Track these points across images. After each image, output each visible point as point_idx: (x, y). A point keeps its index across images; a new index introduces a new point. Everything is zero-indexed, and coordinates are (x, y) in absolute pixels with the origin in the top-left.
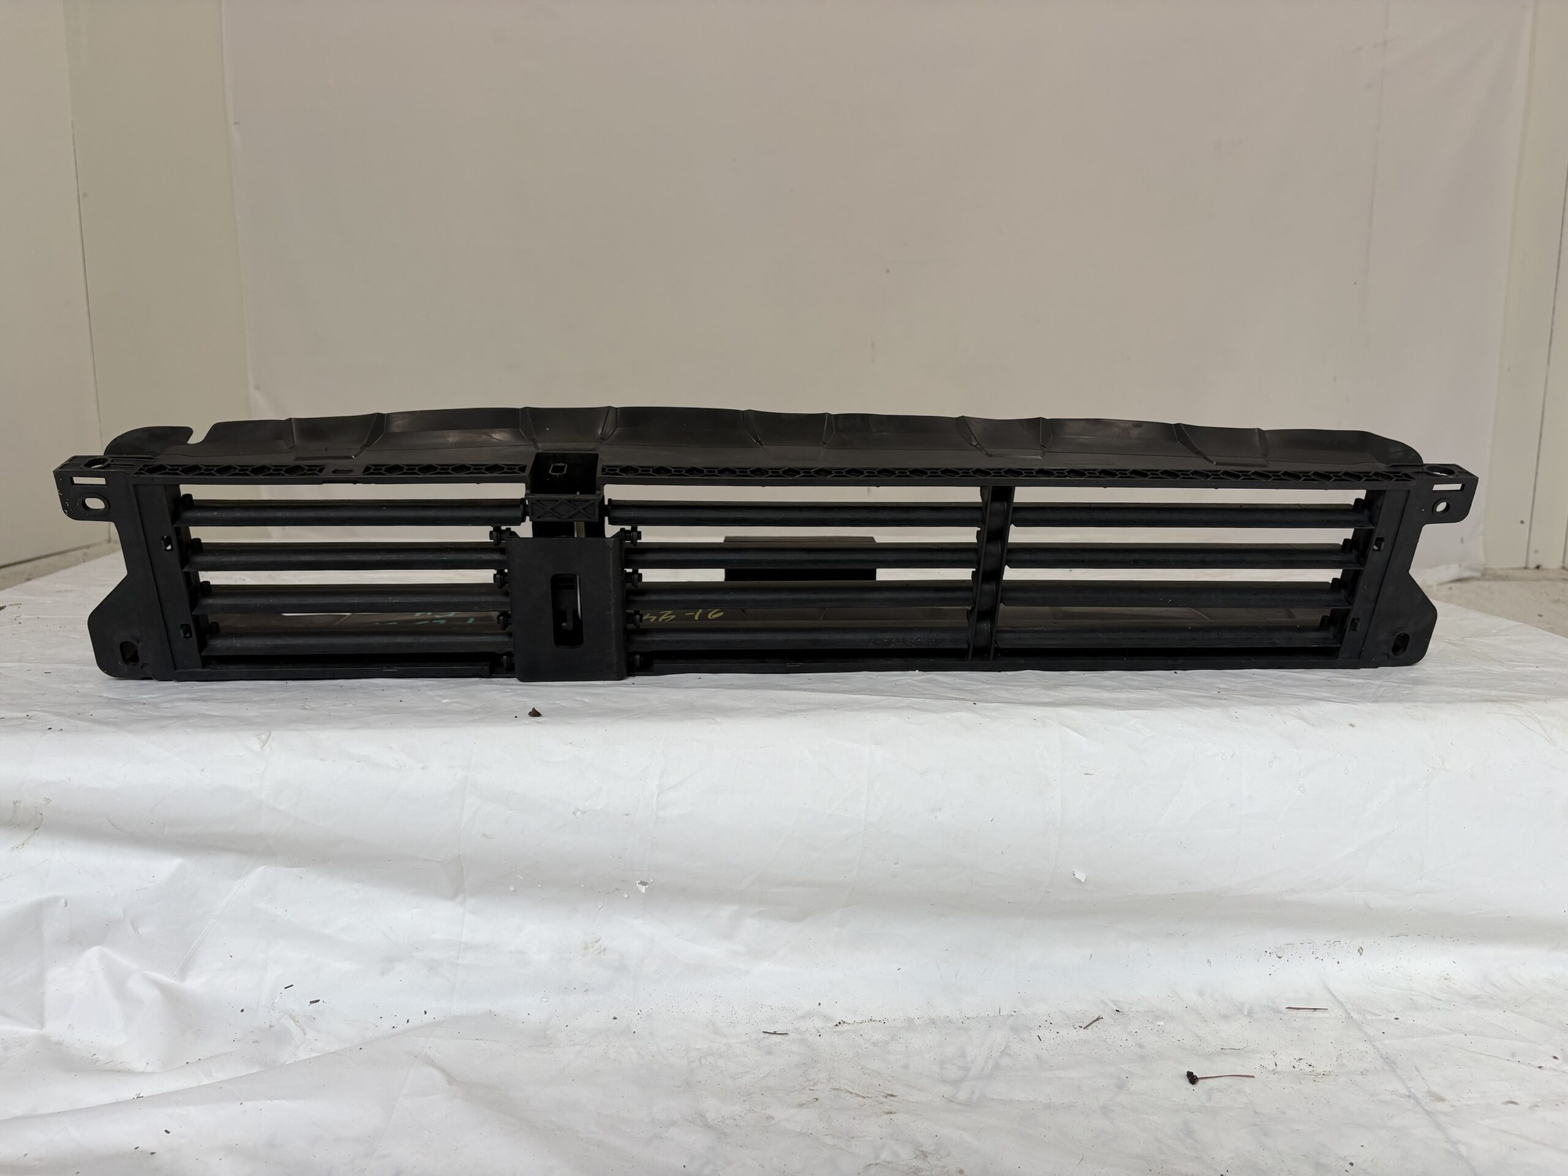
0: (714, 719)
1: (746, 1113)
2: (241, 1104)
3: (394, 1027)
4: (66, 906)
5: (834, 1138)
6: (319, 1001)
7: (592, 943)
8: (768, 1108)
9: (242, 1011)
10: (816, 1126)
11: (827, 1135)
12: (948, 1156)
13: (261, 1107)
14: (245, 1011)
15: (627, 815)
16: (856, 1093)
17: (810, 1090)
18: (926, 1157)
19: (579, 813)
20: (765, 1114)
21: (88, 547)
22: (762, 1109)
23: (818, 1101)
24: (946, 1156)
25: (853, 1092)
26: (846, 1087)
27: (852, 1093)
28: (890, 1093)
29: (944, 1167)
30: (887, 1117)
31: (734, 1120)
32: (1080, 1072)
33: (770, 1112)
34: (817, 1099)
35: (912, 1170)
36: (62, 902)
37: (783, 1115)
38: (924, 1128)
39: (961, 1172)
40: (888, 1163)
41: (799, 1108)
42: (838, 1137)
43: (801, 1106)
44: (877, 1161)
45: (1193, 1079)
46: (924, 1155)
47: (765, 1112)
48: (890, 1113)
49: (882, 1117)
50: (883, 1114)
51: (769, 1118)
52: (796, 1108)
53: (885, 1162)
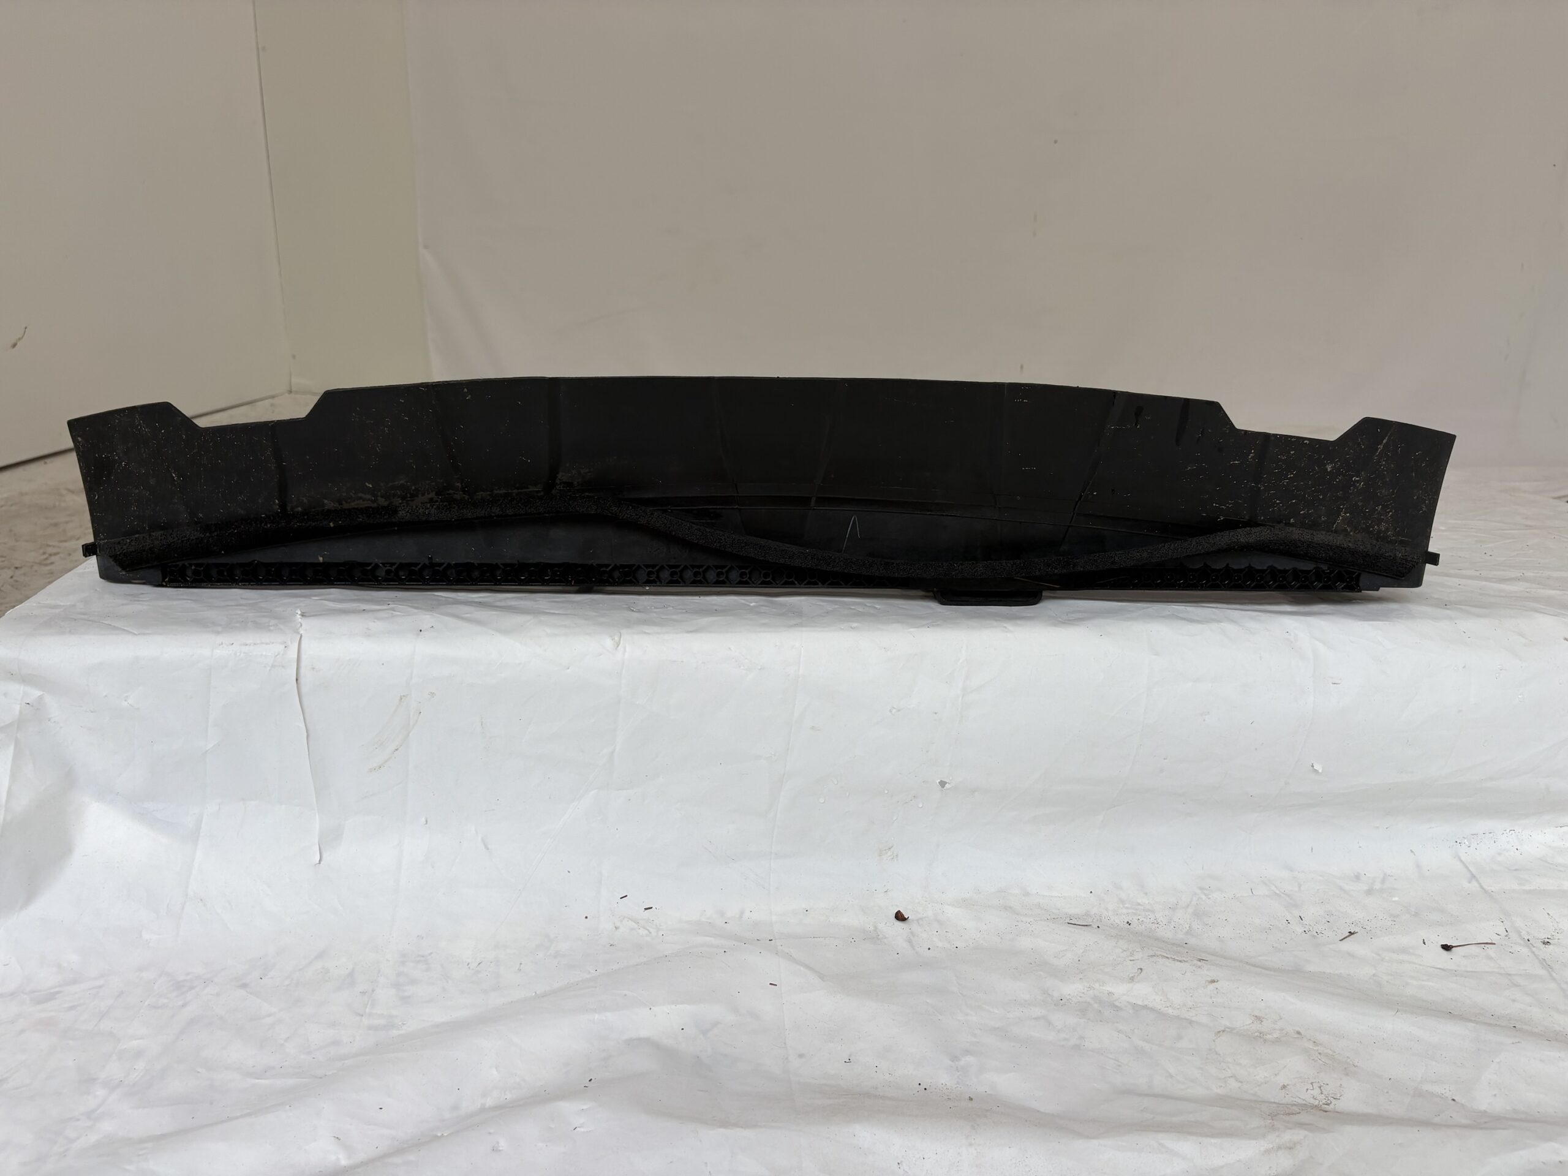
0: (1006, 627)
1: (1088, 991)
3: (726, 923)
4: (427, 823)
5: (1174, 1009)
6: (651, 908)
7: (885, 850)
9: (586, 917)
14: (588, 917)
15: (936, 713)
16: (1172, 958)
17: (1131, 960)
18: (1262, 1021)
19: (894, 711)
20: (1106, 990)
21: (273, 397)
22: (1100, 986)
23: (1144, 972)
24: (1279, 1020)
25: (1169, 956)
26: (1159, 953)
27: (1168, 958)
28: (1201, 958)
29: (1282, 1030)
30: (1212, 986)
31: (1080, 997)
32: (1348, 945)
33: (1108, 988)
34: (1141, 969)
35: (1256, 1034)
36: (423, 820)
37: (1120, 991)
38: (1249, 994)
39: (1299, 1033)
40: (1232, 1029)
41: (1131, 982)
42: (1178, 1009)
43: (1132, 979)
44: (1223, 1029)
45: (1447, 948)
46: (1259, 1020)
47: (1104, 988)
48: (1213, 981)
49: (1208, 987)
50: (1207, 983)
51: (1110, 993)
52: (1129, 983)
53: (1229, 1028)
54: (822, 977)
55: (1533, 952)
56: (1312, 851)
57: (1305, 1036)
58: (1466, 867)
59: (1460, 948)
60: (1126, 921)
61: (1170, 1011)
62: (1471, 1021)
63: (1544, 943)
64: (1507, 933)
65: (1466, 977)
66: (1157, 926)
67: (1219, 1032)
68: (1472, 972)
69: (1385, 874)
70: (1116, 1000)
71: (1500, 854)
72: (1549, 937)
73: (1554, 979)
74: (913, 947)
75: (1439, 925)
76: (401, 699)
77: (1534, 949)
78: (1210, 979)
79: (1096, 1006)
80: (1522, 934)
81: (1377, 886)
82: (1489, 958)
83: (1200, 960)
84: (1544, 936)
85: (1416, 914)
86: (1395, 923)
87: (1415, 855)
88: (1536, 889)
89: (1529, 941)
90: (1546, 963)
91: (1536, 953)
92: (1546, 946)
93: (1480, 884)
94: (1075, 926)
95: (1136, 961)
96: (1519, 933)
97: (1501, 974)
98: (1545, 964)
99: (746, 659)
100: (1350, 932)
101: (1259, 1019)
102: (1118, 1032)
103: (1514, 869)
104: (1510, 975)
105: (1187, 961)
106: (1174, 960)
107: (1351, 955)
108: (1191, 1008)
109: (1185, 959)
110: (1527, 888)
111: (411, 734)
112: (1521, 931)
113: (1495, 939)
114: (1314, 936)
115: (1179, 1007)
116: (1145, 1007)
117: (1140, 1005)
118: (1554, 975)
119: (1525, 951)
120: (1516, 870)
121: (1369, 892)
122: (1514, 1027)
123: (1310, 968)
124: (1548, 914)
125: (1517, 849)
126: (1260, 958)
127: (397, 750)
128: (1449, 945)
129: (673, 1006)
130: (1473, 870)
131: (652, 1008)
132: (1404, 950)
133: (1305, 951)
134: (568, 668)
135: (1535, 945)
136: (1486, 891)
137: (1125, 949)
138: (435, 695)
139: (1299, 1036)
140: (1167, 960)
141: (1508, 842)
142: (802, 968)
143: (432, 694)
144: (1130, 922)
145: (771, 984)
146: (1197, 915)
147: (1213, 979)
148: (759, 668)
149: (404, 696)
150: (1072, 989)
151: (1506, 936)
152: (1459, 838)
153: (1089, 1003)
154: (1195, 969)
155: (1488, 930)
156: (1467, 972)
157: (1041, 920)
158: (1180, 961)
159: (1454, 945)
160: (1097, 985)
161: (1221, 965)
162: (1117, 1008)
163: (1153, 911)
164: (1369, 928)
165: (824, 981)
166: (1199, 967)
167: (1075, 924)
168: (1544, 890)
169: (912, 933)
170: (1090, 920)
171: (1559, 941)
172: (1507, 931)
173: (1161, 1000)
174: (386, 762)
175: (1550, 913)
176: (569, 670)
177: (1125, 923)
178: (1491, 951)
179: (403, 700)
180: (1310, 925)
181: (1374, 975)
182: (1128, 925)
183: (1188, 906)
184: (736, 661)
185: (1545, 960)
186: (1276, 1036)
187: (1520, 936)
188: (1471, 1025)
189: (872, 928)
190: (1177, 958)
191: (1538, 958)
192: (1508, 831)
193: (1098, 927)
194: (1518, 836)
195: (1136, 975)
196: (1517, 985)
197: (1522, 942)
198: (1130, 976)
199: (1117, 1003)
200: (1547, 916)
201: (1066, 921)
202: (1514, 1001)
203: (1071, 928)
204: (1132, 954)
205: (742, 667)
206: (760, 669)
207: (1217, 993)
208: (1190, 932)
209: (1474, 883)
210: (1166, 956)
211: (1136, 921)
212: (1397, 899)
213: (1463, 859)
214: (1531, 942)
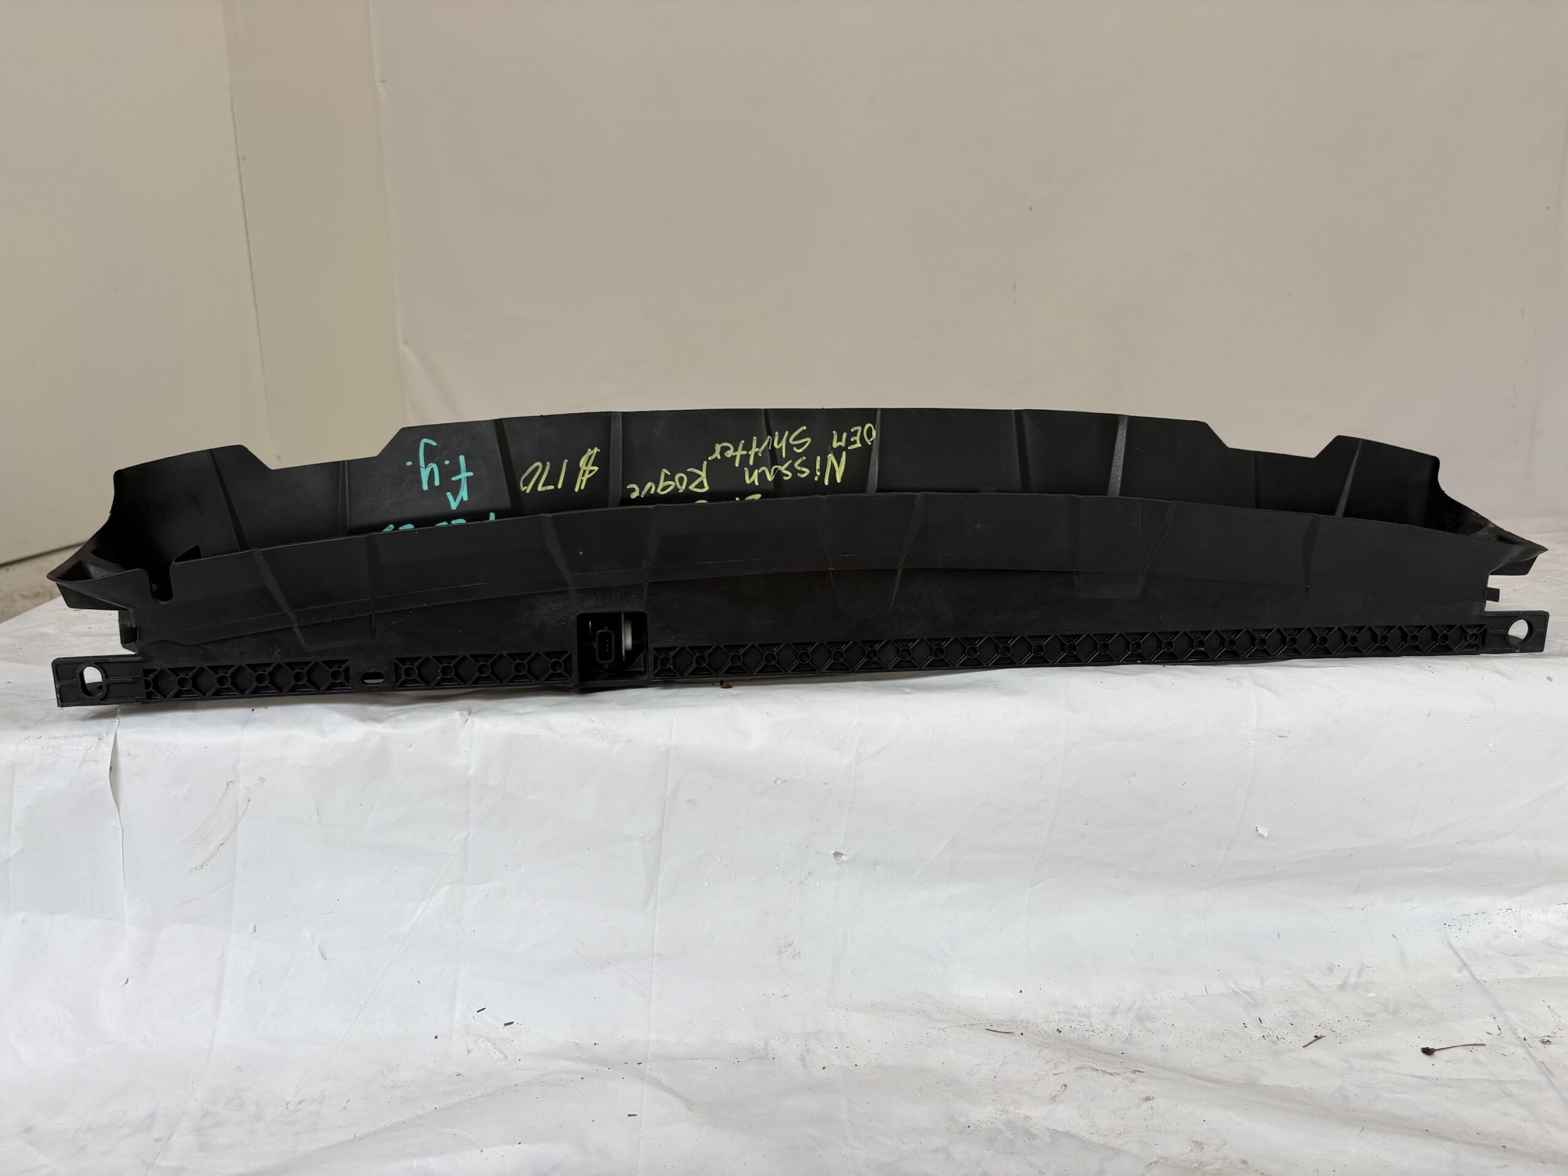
1: (1001, 1115)
2: (482, 1151)
3: (595, 1044)
4: (255, 931)
5: (1101, 1136)
6: (512, 1023)
7: (785, 947)
8: (1021, 1106)
9: (436, 1037)
10: (1078, 1124)
11: (1093, 1133)
12: (1224, 1145)
13: (503, 1153)
14: (439, 1037)
15: (826, 784)
16: (1101, 1070)
17: (1054, 1075)
18: (1203, 1148)
19: (779, 782)
20: (1021, 1113)
22: (1015, 1108)
23: (1068, 1088)
24: (1222, 1146)
25: (1098, 1068)
26: (1088, 1064)
27: (1097, 1070)
28: (1137, 1069)
29: (1225, 1159)
30: (1146, 1105)
31: (992, 1123)
32: (1314, 1052)
33: (1024, 1111)
34: (1065, 1086)
35: (1194, 1165)
36: (251, 927)
37: (1037, 1114)
38: (1189, 1113)
39: (1245, 1162)
40: (1167, 1159)
41: (1053, 1103)
42: (1105, 1135)
43: (1054, 1099)
44: (1155, 1159)
45: (1428, 1051)
46: (1200, 1147)
47: (1020, 1111)
48: (1148, 1099)
49: (1142, 1106)
50: (1141, 1102)
51: (1027, 1118)
52: (1050, 1104)
53: (1163, 1158)
54: (689, 1105)
55: (1530, 1054)
56: (1279, 937)
57: (1252, 1166)
58: (1457, 954)
59: (1444, 1051)
60: (1056, 1028)
61: (1096, 1139)
62: (1449, 1139)
63: (1543, 1042)
64: (1499, 1032)
65: (1449, 1087)
66: (1091, 1033)
67: (1152, 1163)
68: (1456, 1080)
69: (1363, 965)
70: (1032, 1127)
71: (1496, 937)
72: (1549, 1035)
73: (1553, 1086)
74: (805, 1067)
75: (1420, 1025)
76: (228, 785)
77: (1531, 1050)
78: (1144, 1096)
79: (1008, 1134)
80: (1518, 1032)
81: (1352, 980)
82: (1478, 1062)
83: (1134, 1072)
84: (1543, 1033)
85: (1395, 1012)
86: (1369, 1023)
87: (1397, 940)
88: (1536, 978)
89: (1525, 1040)
90: (1546, 1067)
91: (1534, 1054)
92: (1546, 1046)
93: (1471, 973)
94: (994, 1033)
95: (1061, 1075)
96: (1514, 1031)
97: (1490, 1081)
98: (1544, 1068)
99: (610, 730)
100: (1316, 1036)
101: (1199, 1145)
102: (1031, 1166)
103: (1512, 954)
104: (1501, 1082)
105: (1119, 1074)
106: (1104, 1072)
107: (1315, 1063)
108: (1120, 1134)
109: (1117, 1072)
110: (1525, 976)
111: (239, 826)
112: (1516, 1027)
113: (1485, 1039)
114: (1274, 1042)
115: (1106, 1133)
116: (1067, 1134)
117: (1059, 1132)
118: (1553, 1080)
119: (1520, 1052)
120: (1514, 955)
121: (1342, 987)
122: (1504, 1147)
123: (1266, 1081)
124: (1548, 1006)
125: (1515, 931)
126: (1207, 1070)
127: (222, 844)
128: (1430, 1048)
129: (509, 1147)
130: (1464, 957)
131: (484, 1150)
132: (1378, 1056)
133: (1261, 1060)
134: (411, 747)
135: (1532, 1045)
136: (1477, 981)
137: (1048, 1059)
138: (265, 780)
139: (1244, 1166)
140: (1096, 1073)
141: (1505, 923)
142: (668, 1096)
143: (262, 780)
144: (1060, 1029)
145: (629, 1115)
146: (1140, 1018)
147: (1149, 1095)
148: (626, 739)
149: (231, 782)
150: (982, 1113)
151: (1499, 1035)
152: (1447, 920)
153: (1000, 1130)
154: (1129, 1084)
155: (1477, 1029)
156: (1450, 1080)
157: (956, 1026)
158: (1111, 1074)
159: (1436, 1048)
160: (1012, 1109)
161: (1159, 1078)
162: (1032, 1136)
163: (1089, 1017)
164: (1339, 1031)
165: (690, 1110)
166: (1133, 1081)
167: (996, 1031)
168: (1545, 978)
169: (808, 1050)
170: (1014, 1026)
171: (1562, 1039)
172: (1500, 1030)
173: (1086, 1125)
174: (209, 859)
175: (1550, 1006)
176: (411, 748)
177: (1055, 1031)
178: (1480, 1053)
179: (230, 786)
180: (1271, 1029)
181: (1341, 1087)
182: (1058, 1032)
183: (1130, 1009)
184: (599, 734)
185: (1544, 1063)
186: (1218, 1167)
187: (1515, 1034)
188: (1449, 1144)
189: (763, 1045)
190: (1108, 1070)
191: (1535, 1061)
192: (1505, 909)
193: (1022, 1034)
194: (1516, 915)
195: (1059, 1093)
196: (1509, 1095)
197: (1517, 1042)
198: (1053, 1095)
199: (1032, 1130)
200: (1548, 1008)
201: (986, 1027)
202: (1505, 1114)
203: (992, 1035)
204: (1056, 1067)
205: (606, 740)
206: (626, 741)
207: (1153, 1113)
208: (1128, 1041)
209: (1466, 973)
210: (1095, 1067)
211: (1069, 1028)
212: (1373, 995)
213: (1453, 943)
214: (1527, 1041)
